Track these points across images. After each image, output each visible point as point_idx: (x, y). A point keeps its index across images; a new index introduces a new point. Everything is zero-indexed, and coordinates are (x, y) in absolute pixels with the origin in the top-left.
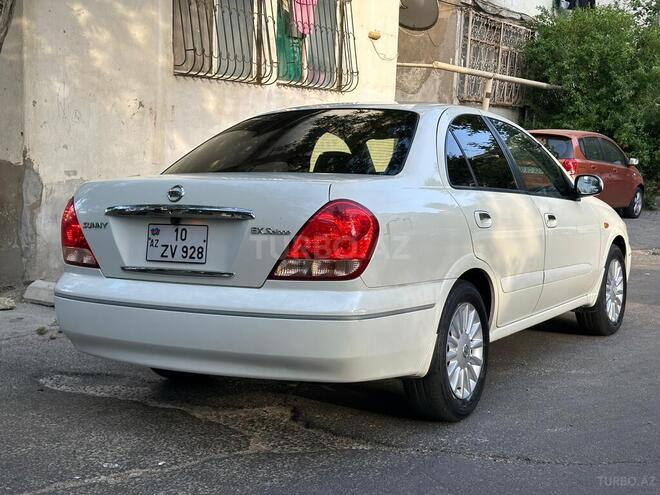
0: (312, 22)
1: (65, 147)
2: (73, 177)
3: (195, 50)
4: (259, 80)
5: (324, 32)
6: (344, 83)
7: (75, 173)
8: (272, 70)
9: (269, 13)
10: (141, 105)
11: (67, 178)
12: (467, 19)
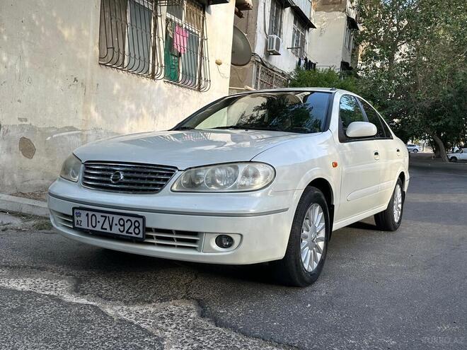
0: (186, 46)
1: (19, 101)
2: (24, 123)
3: (113, 48)
4: (153, 76)
5: (192, 54)
6: (201, 87)
7: (26, 120)
8: (161, 71)
9: (161, 36)
10: (75, 80)
11: (20, 123)
12: (258, 69)
